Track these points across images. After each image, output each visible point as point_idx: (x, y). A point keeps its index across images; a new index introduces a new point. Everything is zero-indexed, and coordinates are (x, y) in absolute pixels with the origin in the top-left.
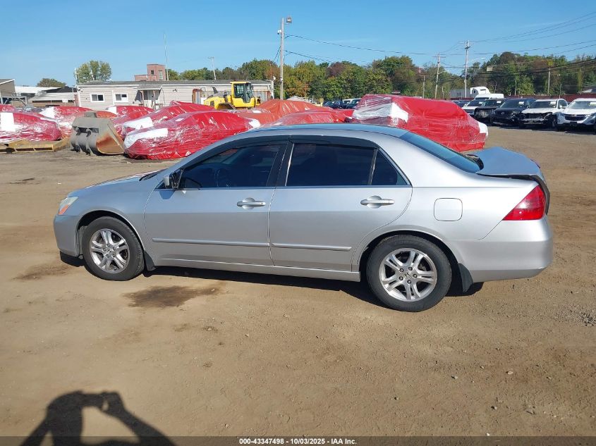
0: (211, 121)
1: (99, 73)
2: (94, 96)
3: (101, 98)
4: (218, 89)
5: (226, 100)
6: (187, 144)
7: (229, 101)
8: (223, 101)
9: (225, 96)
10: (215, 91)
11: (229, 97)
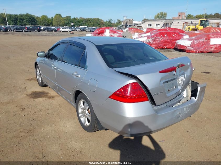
0: (166, 36)
1: (163, 16)
2: (149, 25)
3: (151, 25)
4: (193, 22)
5: (195, 27)
6: (153, 44)
7: (197, 28)
8: (194, 27)
9: (195, 25)
10: (192, 23)
11: (197, 26)
